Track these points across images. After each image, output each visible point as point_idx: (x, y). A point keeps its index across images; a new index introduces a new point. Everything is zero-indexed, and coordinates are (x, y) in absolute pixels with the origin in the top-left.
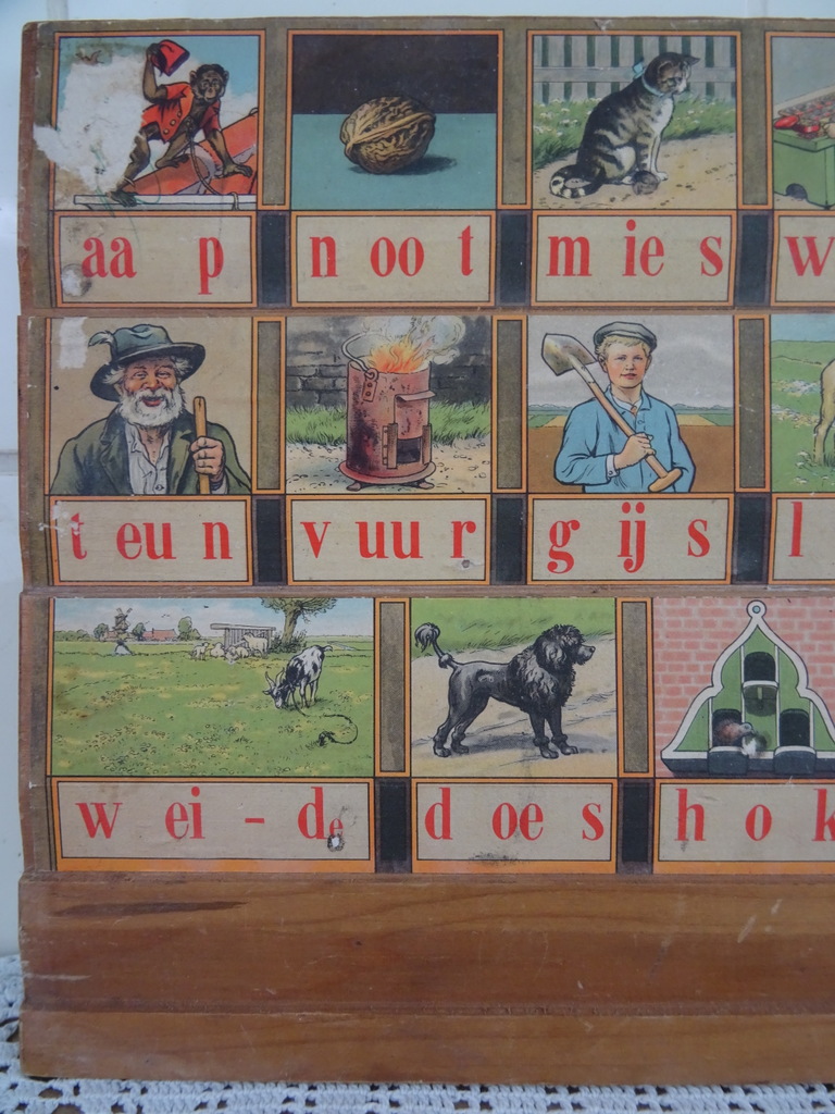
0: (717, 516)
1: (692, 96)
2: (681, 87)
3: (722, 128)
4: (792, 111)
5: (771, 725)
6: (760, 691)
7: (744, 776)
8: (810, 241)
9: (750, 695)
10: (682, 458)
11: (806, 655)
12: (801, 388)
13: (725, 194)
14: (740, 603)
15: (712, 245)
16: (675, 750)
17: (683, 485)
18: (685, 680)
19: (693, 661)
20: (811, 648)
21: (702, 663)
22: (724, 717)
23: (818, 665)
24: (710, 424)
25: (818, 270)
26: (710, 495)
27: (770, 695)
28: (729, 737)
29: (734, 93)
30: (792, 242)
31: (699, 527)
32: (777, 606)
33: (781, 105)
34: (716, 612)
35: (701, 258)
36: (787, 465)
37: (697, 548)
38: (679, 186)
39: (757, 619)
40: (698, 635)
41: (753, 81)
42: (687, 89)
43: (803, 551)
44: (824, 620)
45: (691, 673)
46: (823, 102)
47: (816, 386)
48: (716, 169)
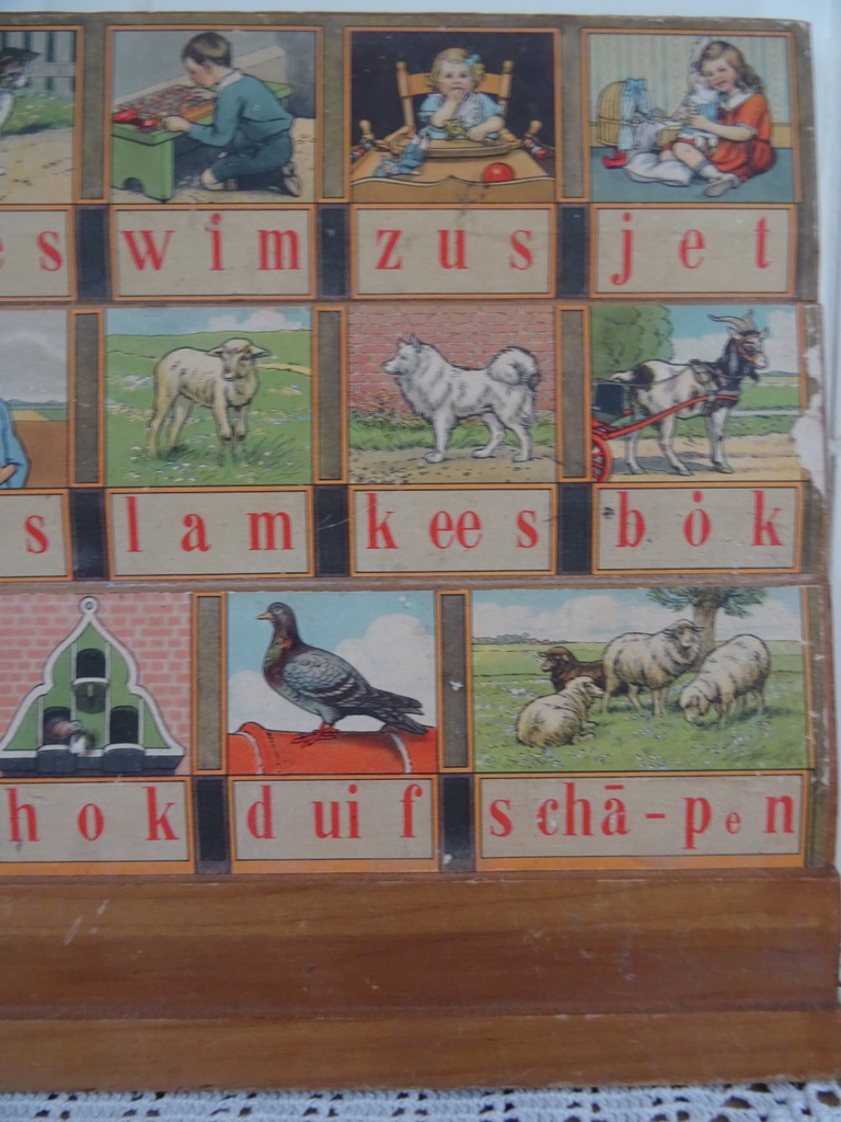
0: (53, 512)
1: (31, 91)
2: (21, 81)
3: (62, 123)
4: (131, 105)
5: (101, 723)
6: (90, 688)
7: (72, 775)
8: (147, 235)
9: (80, 692)
10: (16, 454)
11: (137, 651)
12: (135, 382)
13: (62, 187)
14: (72, 600)
15: (49, 240)
16: (5, 750)
17: (17, 481)
18: (16, 678)
19: (25, 659)
20: (141, 644)
21: (33, 661)
22: (54, 714)
23: (150, 661)
24: (44, 419)
25: (157, 264)
26: (46, 491)
27: (100, 691)
28: (57, 735)
29: (74, 88)
30: (129, 235)
31: (35, 523)
32: (110, 602)
33: (121, 98)
34: (48, 609)
35: (40, 253)
36: (120, 460)
37: (36, 545)
38: (16, 181)
39: (89, 616)
40: (31, 632)
41: (93, 75)
42: (27, 85)
43: (141, 546)
44: (157, 615)
45: (22, 671)
46: (163, 95)
47: (149, 379)
48: (53, 164)
